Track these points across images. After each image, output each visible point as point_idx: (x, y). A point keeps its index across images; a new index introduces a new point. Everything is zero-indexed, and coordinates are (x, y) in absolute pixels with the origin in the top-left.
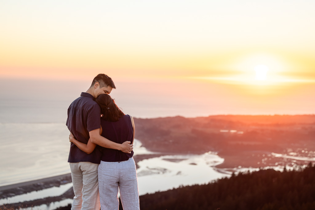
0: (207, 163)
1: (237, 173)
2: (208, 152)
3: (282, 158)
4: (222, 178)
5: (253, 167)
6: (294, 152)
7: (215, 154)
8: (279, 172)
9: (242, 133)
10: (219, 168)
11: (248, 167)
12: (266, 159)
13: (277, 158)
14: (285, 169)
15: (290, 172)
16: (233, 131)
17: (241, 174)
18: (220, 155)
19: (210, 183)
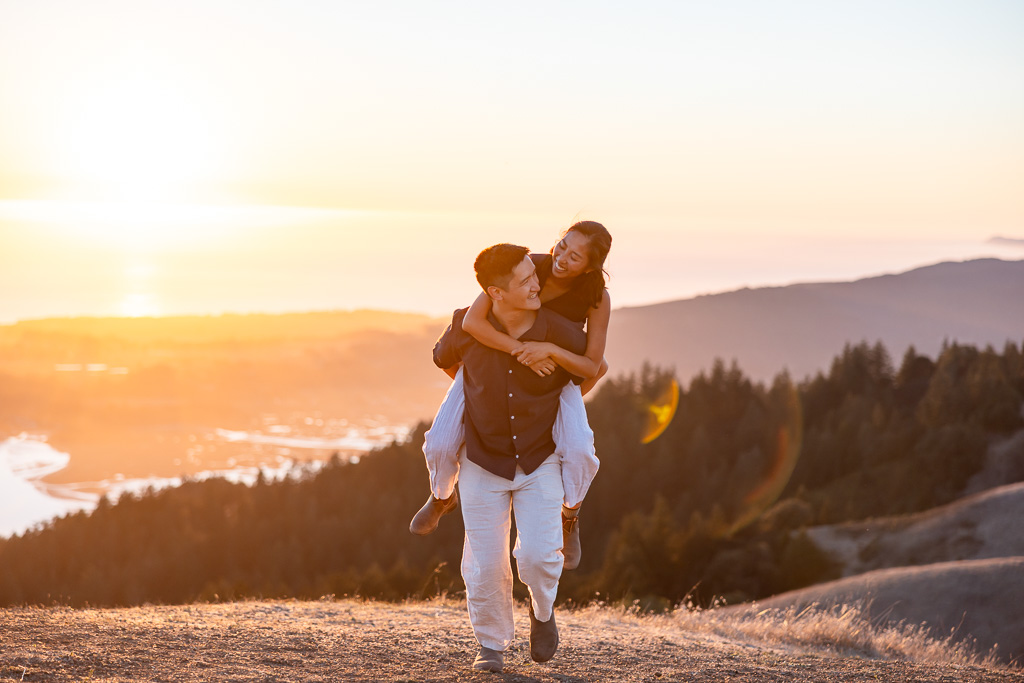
0: (16, 471)
1: (114, 497)
2: (16, 434)
3: (247, 444)
4: (68, 515)
5: (161, 475)
6: (281, 423)
7: (40, 440)
8: (241, 485)
9: (124, 371)
10: (52, 483)
11: (142, 475)
12: (200, 449)
13: (235, 444)
14: (261, 476)
15: (276, 483)
16: (96, 368)
17: (126, 498)
18: (57, 443)
19: (32, 530)
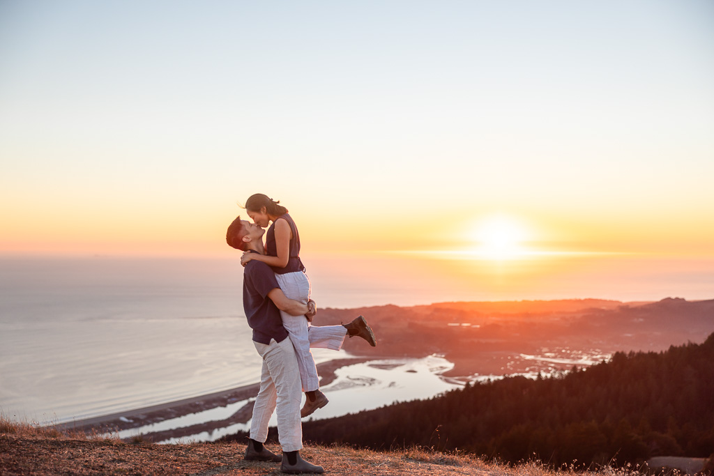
1: (472, 383)
2: (432, 354)
3: (535, 361)
4: (452, 390)
5: (495, 374)
6: (550, 352)
8: (531, 379)
9: (478, 326)
10: (447, 376)
11: (487, 374)
12: (512, 363)
13: (528, 360)
14: (539, 376)
15: (547, 380)
16: (465, 325)
17: (478, 384)
18: (449, 358)
19: (436, 397)
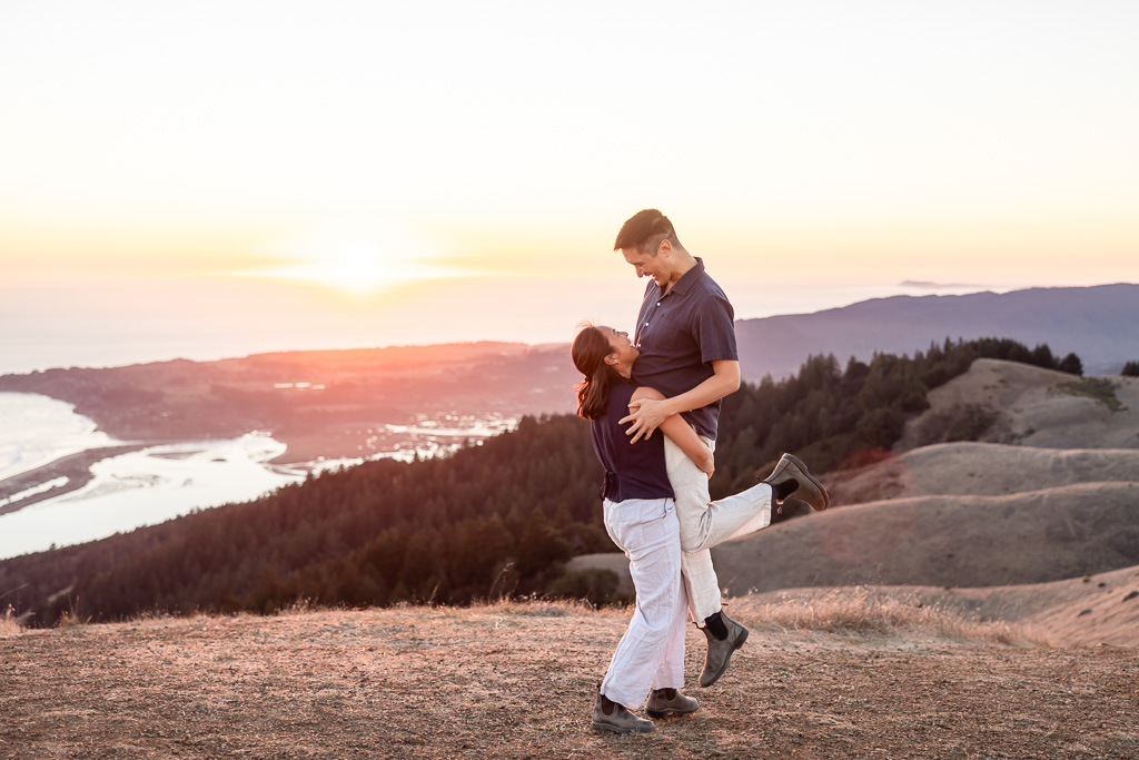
1: (317, 473)
4: (286, 486)
5: (349, 457)
8: (404, 462)
9: (321, 387)
10: (276, 463)
11: (337, 458)
12: (375, 438)
15: (426, 461)
16: (302, 385)
17: (325, 474)
18: (277, 436)
19: (261, 497)
